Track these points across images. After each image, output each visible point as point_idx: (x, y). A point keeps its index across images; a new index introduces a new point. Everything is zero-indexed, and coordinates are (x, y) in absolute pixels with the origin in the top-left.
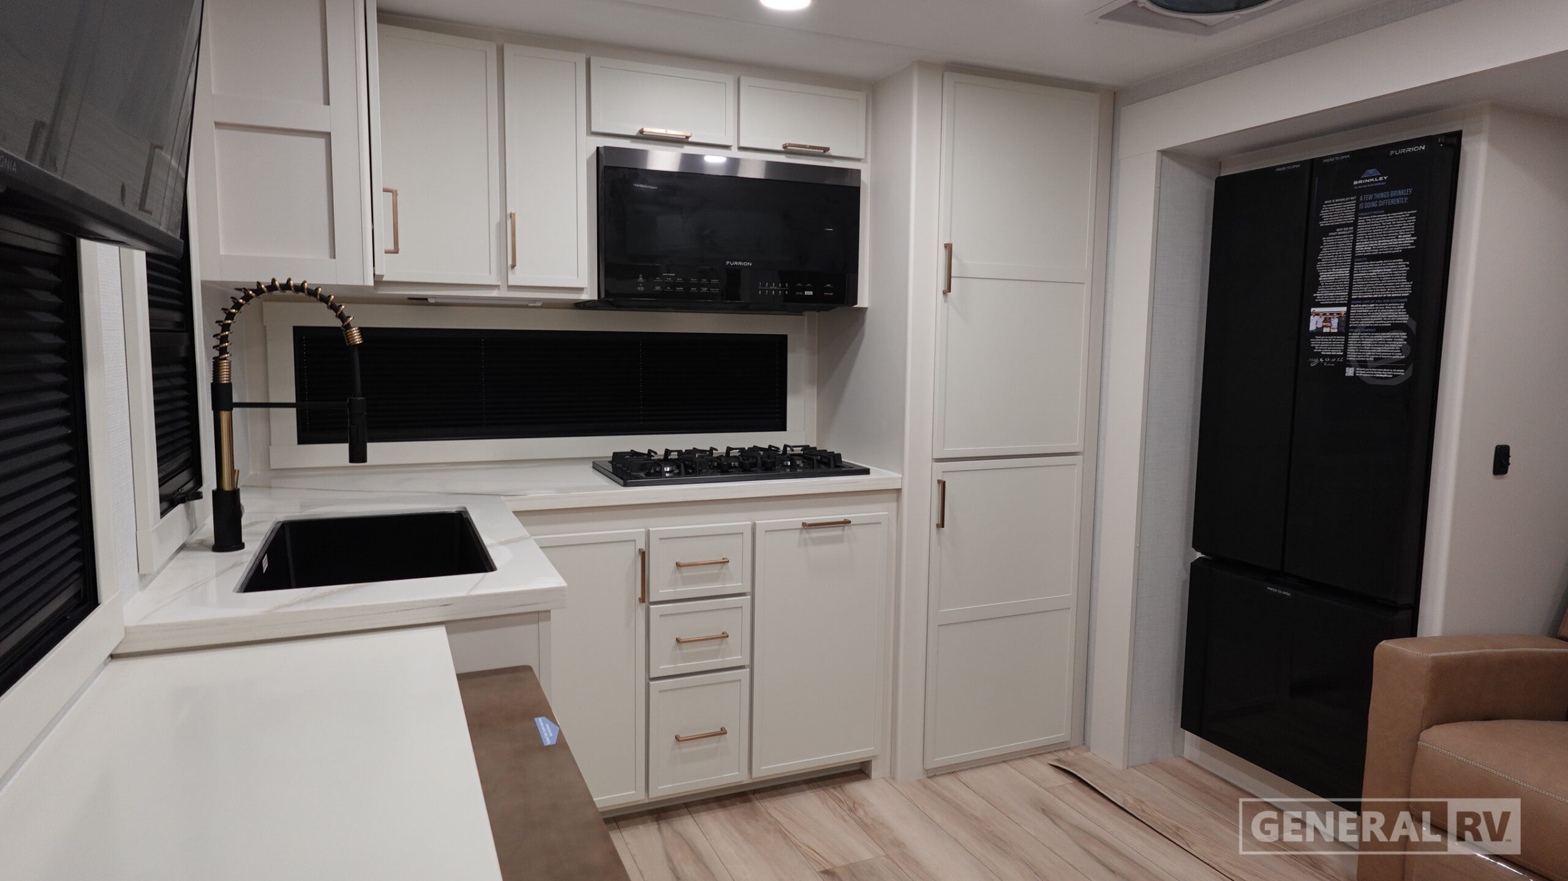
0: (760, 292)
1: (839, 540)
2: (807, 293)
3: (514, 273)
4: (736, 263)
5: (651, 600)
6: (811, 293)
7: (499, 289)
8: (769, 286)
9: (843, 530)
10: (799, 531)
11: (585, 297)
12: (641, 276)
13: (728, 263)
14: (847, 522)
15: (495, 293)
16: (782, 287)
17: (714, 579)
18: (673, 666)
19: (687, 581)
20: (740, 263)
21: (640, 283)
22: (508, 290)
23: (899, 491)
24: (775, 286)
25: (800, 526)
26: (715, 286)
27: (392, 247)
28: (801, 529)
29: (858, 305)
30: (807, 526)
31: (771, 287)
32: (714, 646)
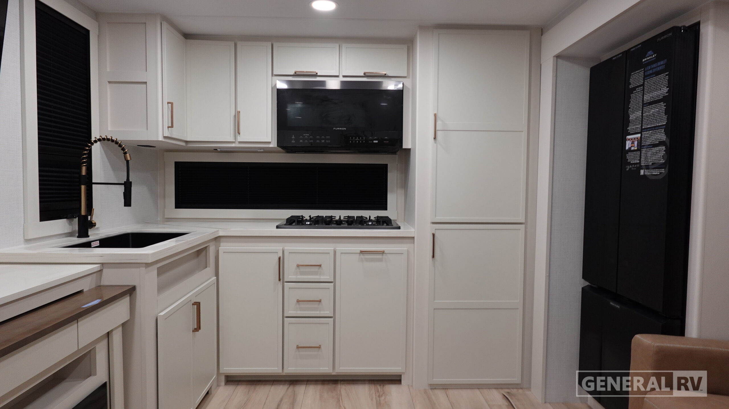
0: (350, 142)
1: (381, 260)
2: (375, 142)
3: (240, 136)
4: (338, 129)
5: (286, 280)
6: (377, 142)
7: (235, 143)
8: (355, 139)
9: (382, 255)
10: (358, 254)
11: (271, 146)
12: (293, 136)
13: (334, 128)
14: (383, 253)
15: (233, 145)
16: (361, 139)
17: (316, 273)
18: (295, 312)
19: (302, 273)
20: (340, 129)
21: (293, 139)
22: (239, 144)
23: (414, 237)
24: (358, 139)
25: (359, 252)
26: (328, 139)
27: (170, 125)
28: (359, 253)
29: (405, 146)
30: (362, 252)
31: (356, 139)
32: (315, 305)
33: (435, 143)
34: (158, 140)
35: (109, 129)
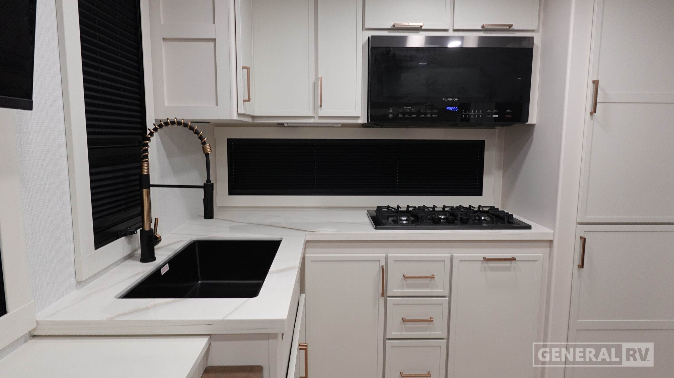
0: (463, 116)
1: (508, 269)
2: (494, 116)
3: (321, 110)
4: (449, 99)
5: (388, 295)
6: (497, 116)
7: (314, 119)
8: (469, 112)
9: (511, 263)
10: (481, 262)
11: (360, 121)
12: (391, 109)
13: (443, 99)
14: (513, 259)
15: (312, 121)
16: (477, 113)
17: (427, 286)
18: (400, 333)
19: (409, 286)
20: (451, 99)
21: (390, 113)
22: (319, 119)
23: (551, 242)
24: (473, 112)
25: (482, 259)
26: (435, 113)
27: (247, 98)
28: (482, 261)
29: (530, 122)
30: (486, 260)
31: (471, 113)
32: (425, 325)
33: (592, 119)
34: (232, 119)
35: (166, 105)
